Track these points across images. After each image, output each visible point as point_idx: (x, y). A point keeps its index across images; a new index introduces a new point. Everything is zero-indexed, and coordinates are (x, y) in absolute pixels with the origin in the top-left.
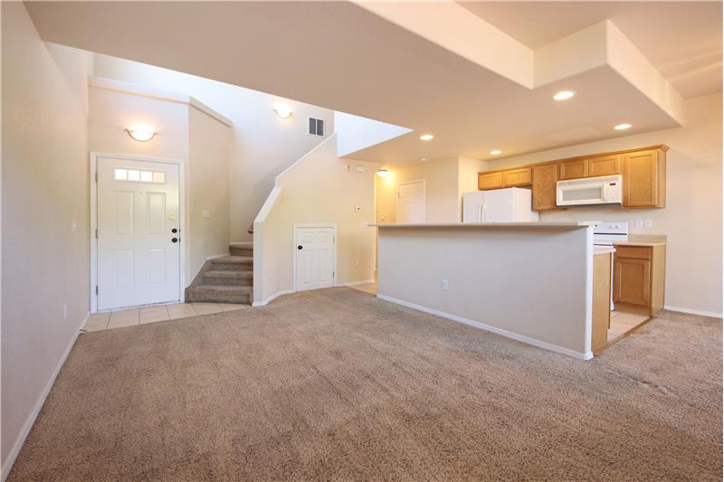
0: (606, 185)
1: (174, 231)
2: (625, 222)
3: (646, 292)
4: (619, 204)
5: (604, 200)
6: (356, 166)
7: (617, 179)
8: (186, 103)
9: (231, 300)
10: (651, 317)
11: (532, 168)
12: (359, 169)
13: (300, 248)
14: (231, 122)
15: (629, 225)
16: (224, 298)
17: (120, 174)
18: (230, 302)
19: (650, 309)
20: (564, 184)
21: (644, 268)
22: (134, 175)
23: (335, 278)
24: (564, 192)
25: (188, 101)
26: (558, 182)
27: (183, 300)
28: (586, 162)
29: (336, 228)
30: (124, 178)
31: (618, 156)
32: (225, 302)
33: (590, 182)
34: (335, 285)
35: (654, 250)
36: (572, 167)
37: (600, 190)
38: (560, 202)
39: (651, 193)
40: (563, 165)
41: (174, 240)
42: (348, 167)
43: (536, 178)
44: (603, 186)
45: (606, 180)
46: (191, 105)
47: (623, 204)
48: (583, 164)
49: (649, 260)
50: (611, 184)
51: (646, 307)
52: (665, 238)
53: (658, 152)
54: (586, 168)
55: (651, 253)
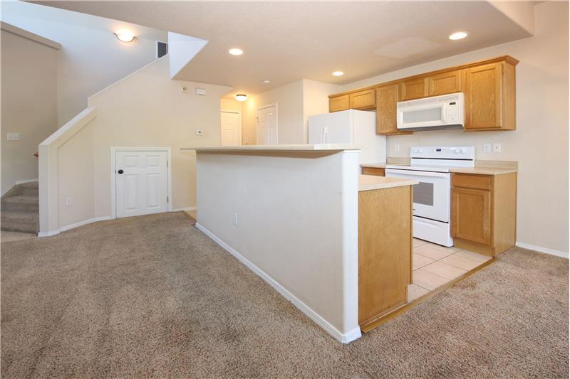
0: (446, 105)
2: (471, 146)
3: (486, 228)
4: (460, 126)
5: (443, 121)
6: (196, 89)
7: (457, 98)
9: (21, 228)
10: (494, 259)
11: (374, 89)
12: (199, 92)
13: (121, 172)
14: (60, 45)
15: (476, 149)
16: (15, 226)
18: (21, 231)
19: (493, 249)
20: (404, 105)
21: (483, 200)
23: (170, 203)
24: (405, 114)
26: (398, 103)
28: (426, 80)
29: (170, 151)
31: (460, 71)
32: (17, 231)
33: (430, 101)
34: (170, 211)
35: (495, 178)
36: (412, 87)
37: (440, 109)
38: (401, 124)
39: (495, 111)
40: (403, 84)
42: (185, 89)
43: (380, 100)
44: (443, 105)
45: (446, 100)
47: (466, 125)
48: (424, 82)
49: (488, 190)
50: (451, 104)
51: (488, 245)
52: (515, 164)
53: (502, 65)
54: (426, 87)
55: (492, 183)
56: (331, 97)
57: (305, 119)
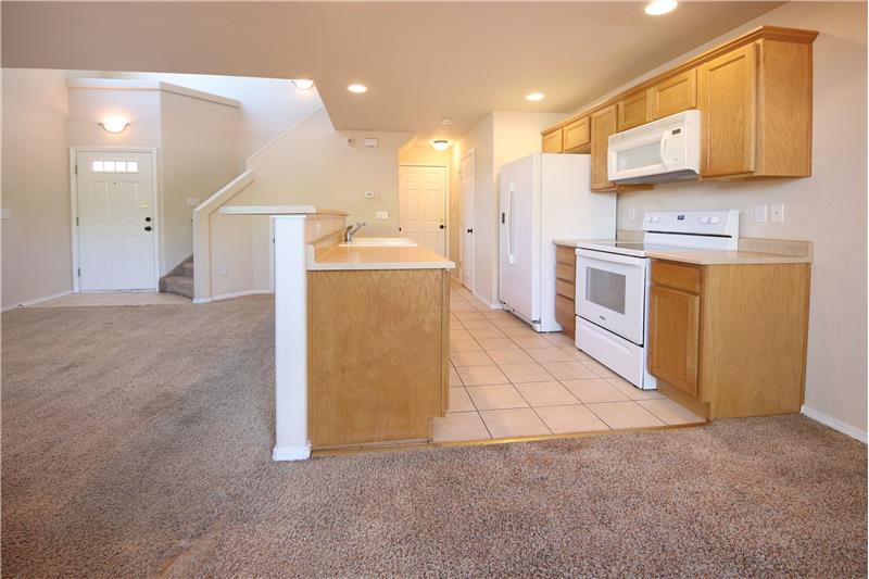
1: (148, 219)
4: (691, 172)
5: (665, 166)
6: (364, 139)
7: (684, 120)
8: (156, 90)
11: (589, 116)
12: (369, 143)
14: (238, 102)
15: (740, 217)
17: (98, 166)
20: (616, 140)
22: (109, 166)
24: (619, 154)
25: (158, 87)
26: (609, 138)
27: (157, 290)
30: (100, 169)
31: (694, 70)
35: (711, 271)
36: (633, 108)
38: (614, 174)
39: (743, 140)
40: (622, 103)
41: (148, 229)
42: (350, 141)
43: (594, 135)
44: (662, 137)
45: (668, 125)
46: (161, 90)
47: (701, 171)
48: (646, 97)
49: (696, 294)
50: (674, 132)
51: (691, 396)
52: (804, 247)
53: (758, 46)
54: (649, 104)
55: (701, 280)
56: (545, 134)
57: (496, 171)
